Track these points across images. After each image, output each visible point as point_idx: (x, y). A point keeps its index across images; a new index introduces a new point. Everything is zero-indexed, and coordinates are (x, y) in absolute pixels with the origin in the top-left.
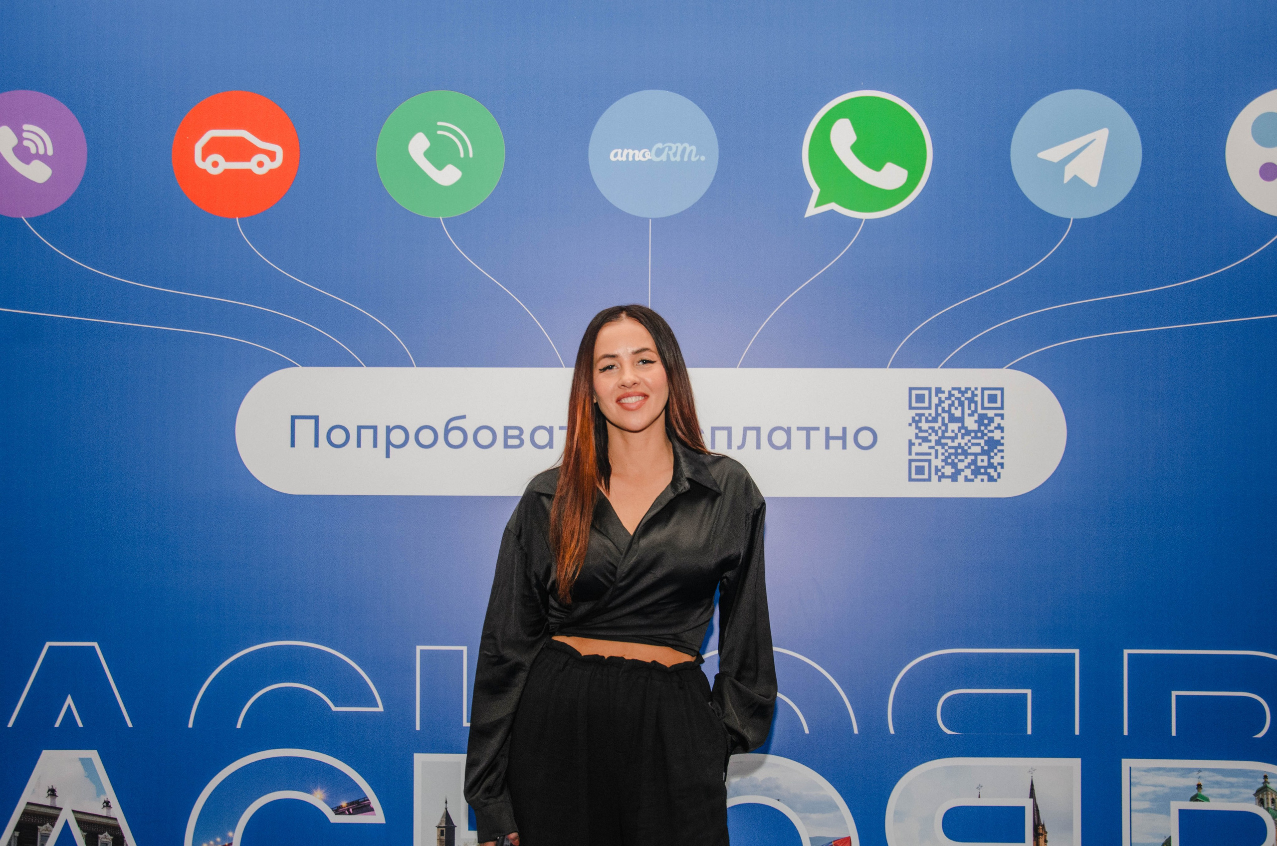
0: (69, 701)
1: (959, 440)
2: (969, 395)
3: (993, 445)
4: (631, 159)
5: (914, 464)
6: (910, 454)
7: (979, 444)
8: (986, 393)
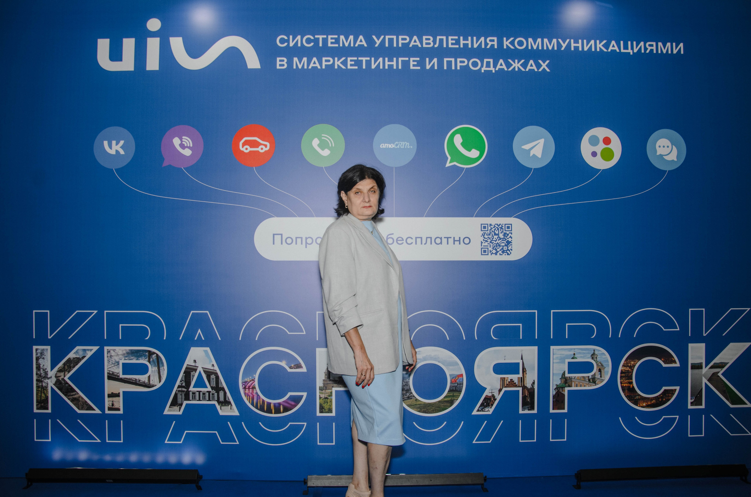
0: (199, 331)
1: (498, 241)
2: (501, 226)
3: (509, 243)
4: (387, 147)
5: (483, 249)
6: (481, 246)
7: (504, 243)
8: (506, 225)
